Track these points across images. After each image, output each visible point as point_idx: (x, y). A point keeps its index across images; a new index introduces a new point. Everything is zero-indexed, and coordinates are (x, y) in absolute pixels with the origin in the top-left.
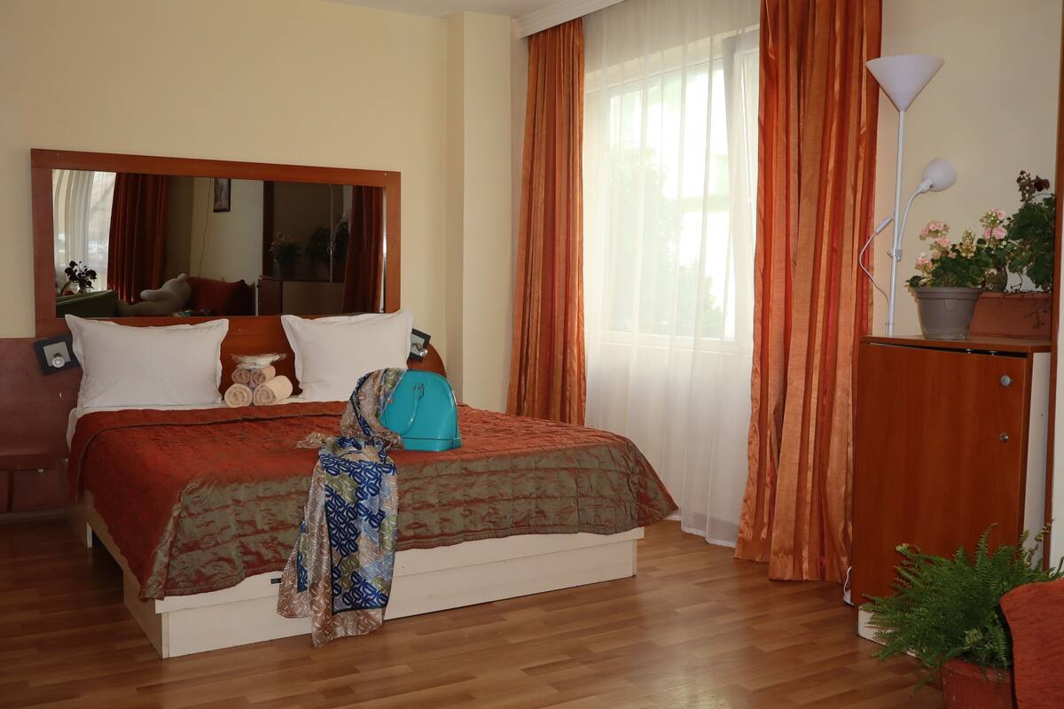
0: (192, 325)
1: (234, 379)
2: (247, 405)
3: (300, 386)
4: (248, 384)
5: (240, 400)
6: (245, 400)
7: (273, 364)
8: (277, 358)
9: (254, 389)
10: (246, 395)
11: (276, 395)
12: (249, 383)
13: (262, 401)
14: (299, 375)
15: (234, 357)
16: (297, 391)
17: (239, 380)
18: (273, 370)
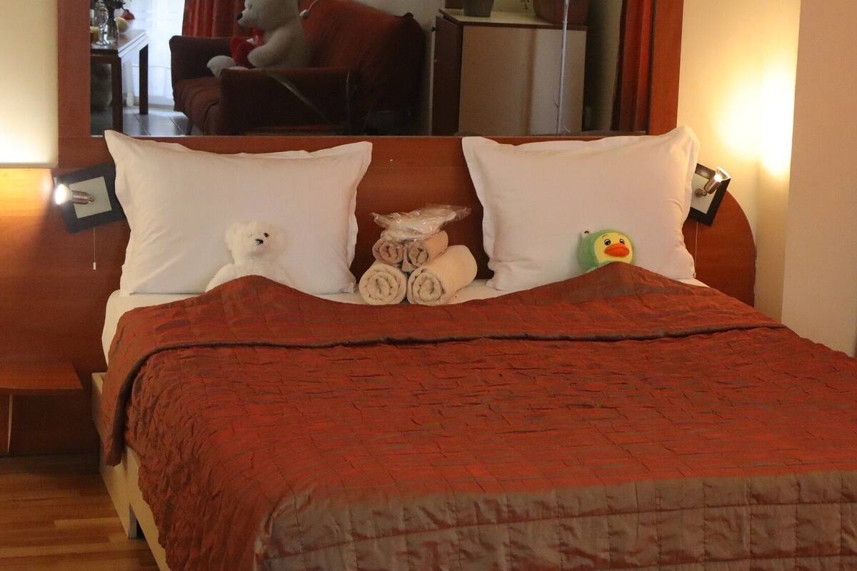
0: (310, 151)
1: (375, 254)
2: (397, 301)
3: (491, 266)
4: (400, 265)
5: (386, 290)
6: (394, 294)
7: (446, 227)
8: (452, 216)
9: (408, 274)
10: (395, 284)
11: (446, 287)
12: (401, 263)
13: (424, 297)
14: (488, 244)
15: (377, 217)
16: (485, 273)
17: (385, 257)
18: (444, 237)
